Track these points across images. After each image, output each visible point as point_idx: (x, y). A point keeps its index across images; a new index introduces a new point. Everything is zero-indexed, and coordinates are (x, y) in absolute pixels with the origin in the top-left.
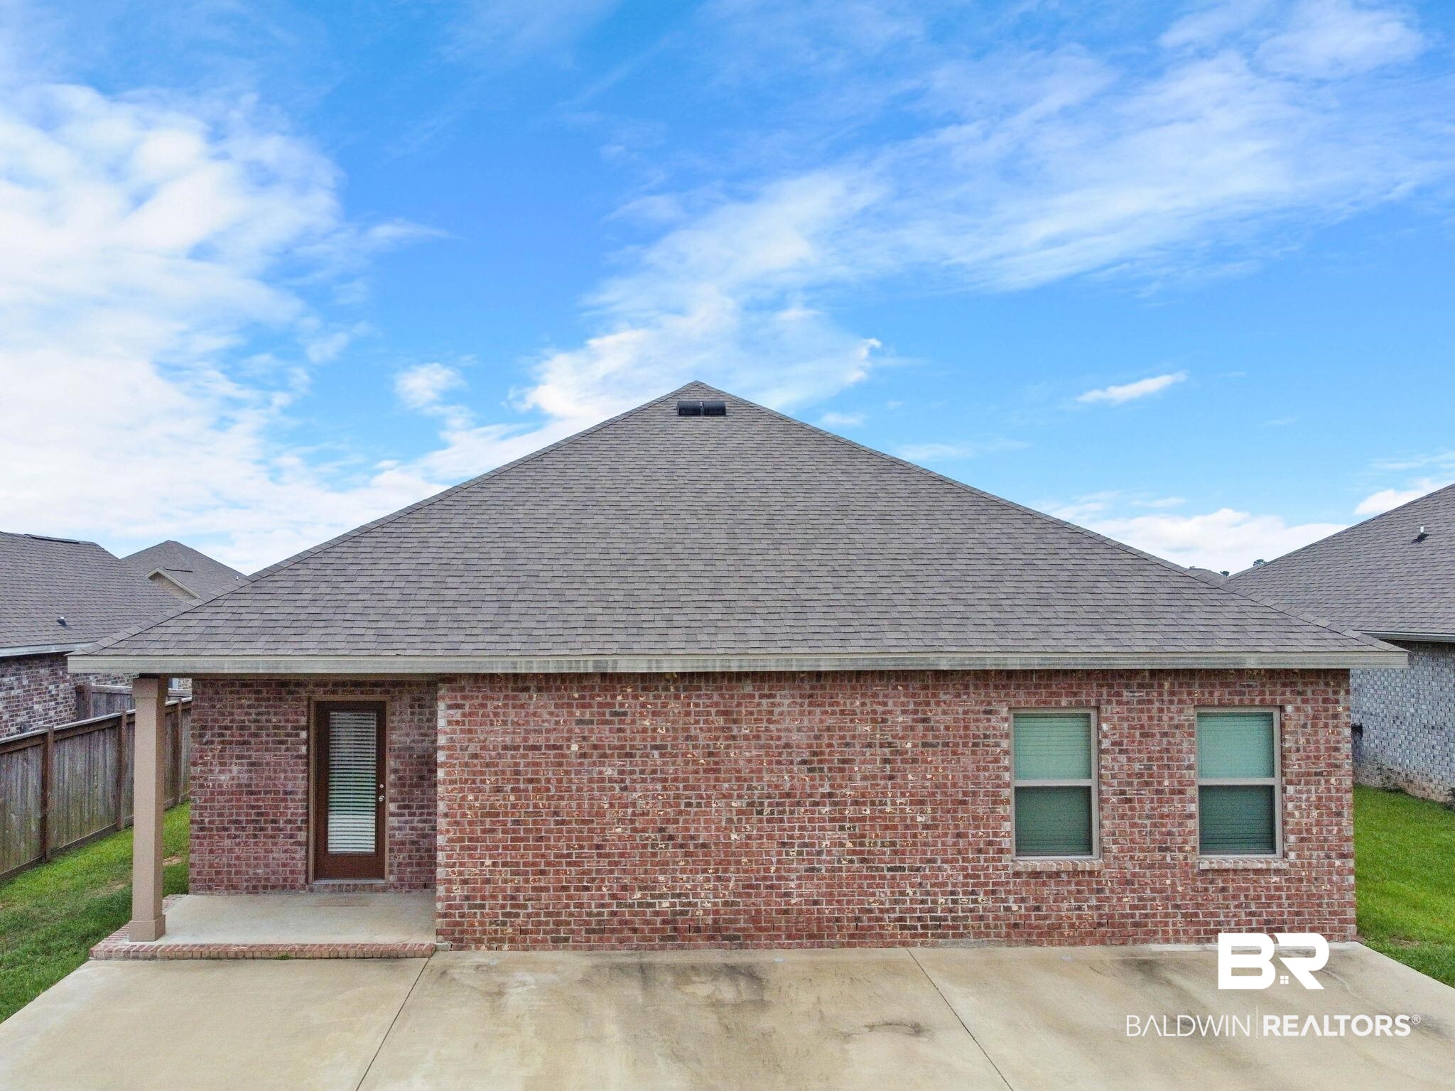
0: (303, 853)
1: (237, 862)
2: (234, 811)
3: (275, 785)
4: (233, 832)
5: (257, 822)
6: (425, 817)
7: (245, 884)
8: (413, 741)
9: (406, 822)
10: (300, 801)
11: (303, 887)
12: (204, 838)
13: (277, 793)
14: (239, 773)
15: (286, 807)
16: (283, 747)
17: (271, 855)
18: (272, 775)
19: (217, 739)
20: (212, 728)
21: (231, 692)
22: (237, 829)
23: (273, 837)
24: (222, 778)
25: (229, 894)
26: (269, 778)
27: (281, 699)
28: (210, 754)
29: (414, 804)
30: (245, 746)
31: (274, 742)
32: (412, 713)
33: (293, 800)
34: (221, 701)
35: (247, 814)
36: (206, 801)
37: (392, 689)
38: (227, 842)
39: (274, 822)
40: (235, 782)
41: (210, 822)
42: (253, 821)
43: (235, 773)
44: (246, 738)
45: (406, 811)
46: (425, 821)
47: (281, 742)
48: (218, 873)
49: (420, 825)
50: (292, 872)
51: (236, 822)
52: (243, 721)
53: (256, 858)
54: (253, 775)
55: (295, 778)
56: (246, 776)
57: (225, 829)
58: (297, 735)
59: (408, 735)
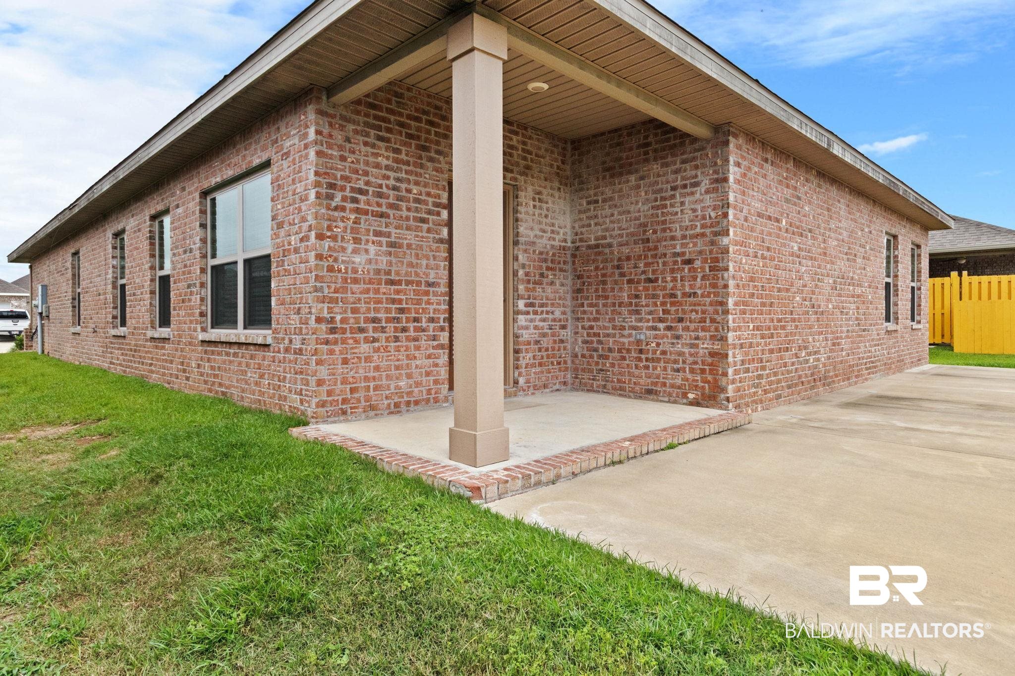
0: (446, 358)
1: (376, 374)
2: (372, 306)
3: (417, 274)
4: (371, 334)
5: (398, 320)
6: (544, 316)
7: (386, 402)
8: (536, 236)
9: (531, 321)
10: (442, 295)
11: (446, 399)
12: (336, 342)
13: (419, 283)
14: (377, 254)
15: (428, 303)
16: (425, 226)
17: (413, 363)
18: (414, 261)
19: (349, 205)
20: (343, 189)
21: (366, 144)
22: (375, 330)
23: (416, 339)
24: (357, 259)
25: (368, 418)
26: (411, 265)
27: (422, 166)
28: (341, 224)
29: (537, 302)
30: (383, 220)
31: (415, 219)
32: (534, 206)
33: (435, 294)
34: (354, 152)
35: (388, 311)
36: (336, 291)
37: (518, 177)
38: (364, 348)
39: (416, 320)
40: (373, 266)
41: (343, 321)
42: (394, 318)
43: (372, 255)
44: (384, 209)
45: (531, 309)
46: (544, 320)
47: (423, 221)
48: (352, 390)
49: (542, 324)
50: (436, 382)
51: (375, 320)
52: (380, 186)
53: (397, 368)
54: (394, 260)
55: (437, 267)
56: (385, 259)
57: (362, 330)
58: (438, 214)
59: (532, 229)
